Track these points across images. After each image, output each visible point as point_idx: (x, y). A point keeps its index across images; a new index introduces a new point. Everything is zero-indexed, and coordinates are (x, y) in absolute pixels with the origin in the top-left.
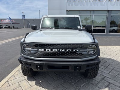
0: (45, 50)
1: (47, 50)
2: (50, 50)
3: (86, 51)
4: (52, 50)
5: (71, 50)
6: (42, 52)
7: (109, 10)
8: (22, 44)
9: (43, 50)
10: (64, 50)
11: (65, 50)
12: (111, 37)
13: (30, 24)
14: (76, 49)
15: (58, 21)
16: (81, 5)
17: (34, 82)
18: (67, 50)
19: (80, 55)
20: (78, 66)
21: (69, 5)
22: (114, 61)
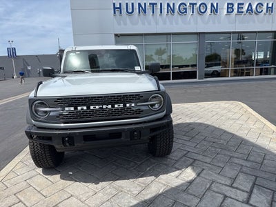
0: (76, 108)
1: (79, 108)
2: (85, 108)
3: (147, 105)
4: (88, 108)
5: (122, 105)
6: (70, 112)
7: (199, 33)
8: (32, 101)
9: (72, 109)
10: (110, 106)
11: (113, 106)
12: (208, 85)
13: (29, 68)
14: (130, 102)
15: (96, 57)
16: (144, 24)
17: (58, 176)
18: (116, 106)
19: (138, 113)
20: (135, 131)
21: (119, 24)
22: (208, 126)
